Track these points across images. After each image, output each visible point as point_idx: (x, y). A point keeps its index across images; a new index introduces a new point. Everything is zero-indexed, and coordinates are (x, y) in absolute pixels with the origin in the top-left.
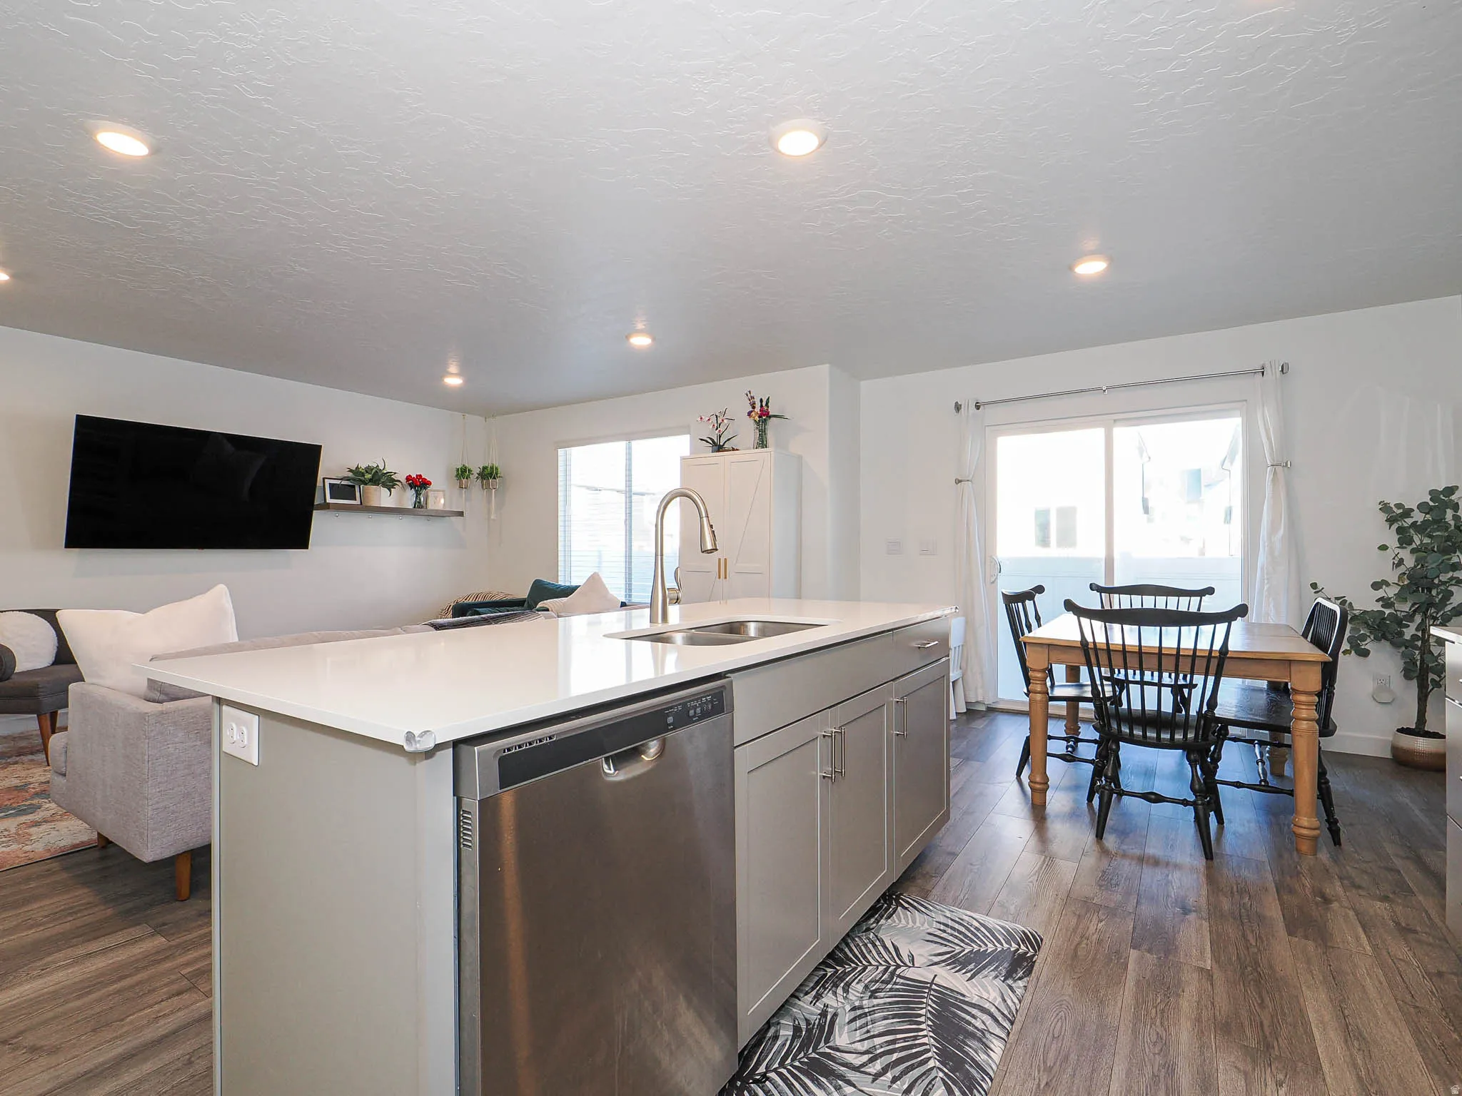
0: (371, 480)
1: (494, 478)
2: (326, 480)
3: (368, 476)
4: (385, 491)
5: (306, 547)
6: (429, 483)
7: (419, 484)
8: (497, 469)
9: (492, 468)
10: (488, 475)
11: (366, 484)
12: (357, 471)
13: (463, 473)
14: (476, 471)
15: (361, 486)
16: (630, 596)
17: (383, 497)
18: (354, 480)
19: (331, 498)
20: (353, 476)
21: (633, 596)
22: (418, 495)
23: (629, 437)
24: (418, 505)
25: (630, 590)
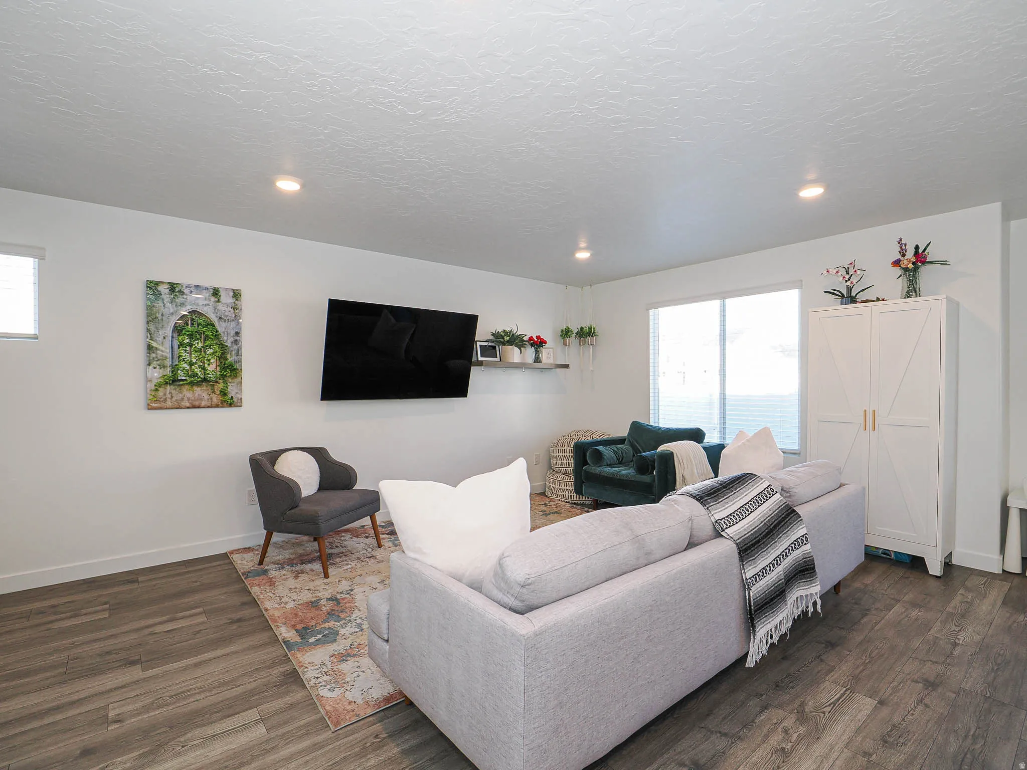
0: (508, 341)
1: (592, 336)
2: (478, 342)
3: (507, 338)
4: (517, 350)
5: (465, 396)
6: (545, 342)
7: (538, 343)
8: (594, 329)
9: (590, 328)
10: (586, 334)
11: (504, 345)
12: (496, 335)
13: (566, 333)
14: (575, 331)
15: (500, 347)
16: (725, 438)
17: (514, 354)
18: (497, 341)
19: (481, 357)
20: (494, 339)
21: (727, 439)
22: (537, 352)
23: (723, 295)
24: (537, 360)
25: (725, 433)
